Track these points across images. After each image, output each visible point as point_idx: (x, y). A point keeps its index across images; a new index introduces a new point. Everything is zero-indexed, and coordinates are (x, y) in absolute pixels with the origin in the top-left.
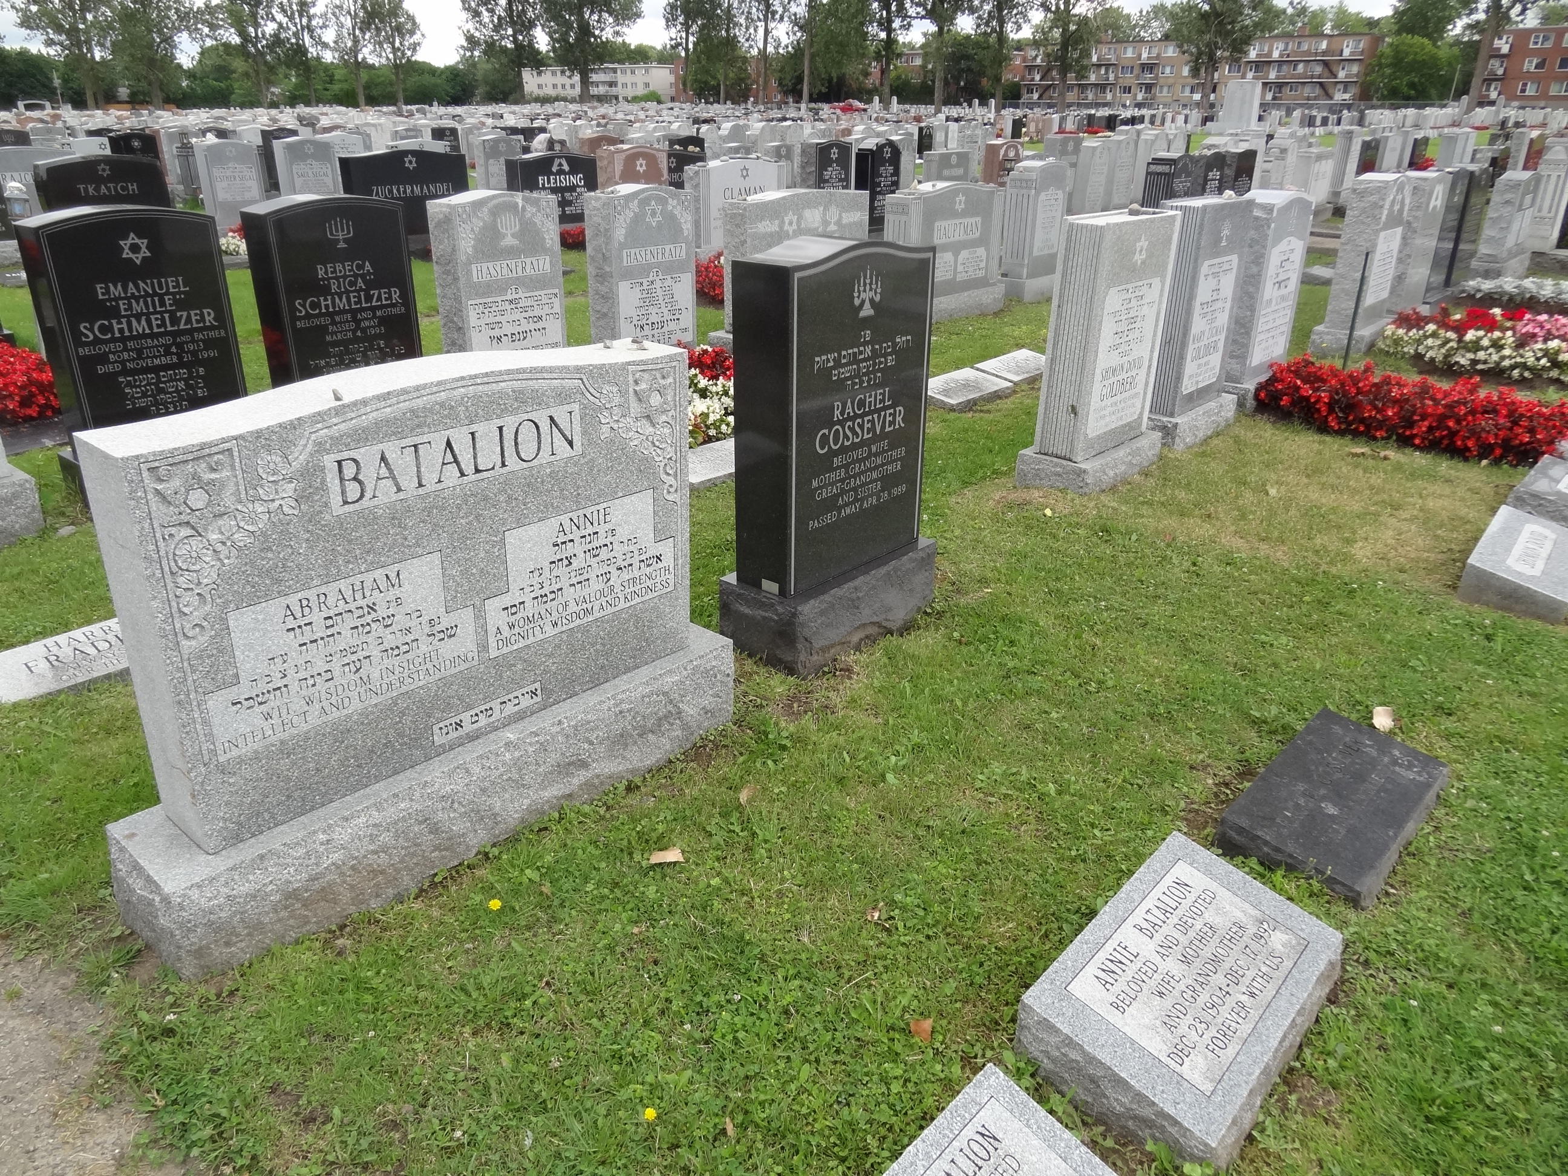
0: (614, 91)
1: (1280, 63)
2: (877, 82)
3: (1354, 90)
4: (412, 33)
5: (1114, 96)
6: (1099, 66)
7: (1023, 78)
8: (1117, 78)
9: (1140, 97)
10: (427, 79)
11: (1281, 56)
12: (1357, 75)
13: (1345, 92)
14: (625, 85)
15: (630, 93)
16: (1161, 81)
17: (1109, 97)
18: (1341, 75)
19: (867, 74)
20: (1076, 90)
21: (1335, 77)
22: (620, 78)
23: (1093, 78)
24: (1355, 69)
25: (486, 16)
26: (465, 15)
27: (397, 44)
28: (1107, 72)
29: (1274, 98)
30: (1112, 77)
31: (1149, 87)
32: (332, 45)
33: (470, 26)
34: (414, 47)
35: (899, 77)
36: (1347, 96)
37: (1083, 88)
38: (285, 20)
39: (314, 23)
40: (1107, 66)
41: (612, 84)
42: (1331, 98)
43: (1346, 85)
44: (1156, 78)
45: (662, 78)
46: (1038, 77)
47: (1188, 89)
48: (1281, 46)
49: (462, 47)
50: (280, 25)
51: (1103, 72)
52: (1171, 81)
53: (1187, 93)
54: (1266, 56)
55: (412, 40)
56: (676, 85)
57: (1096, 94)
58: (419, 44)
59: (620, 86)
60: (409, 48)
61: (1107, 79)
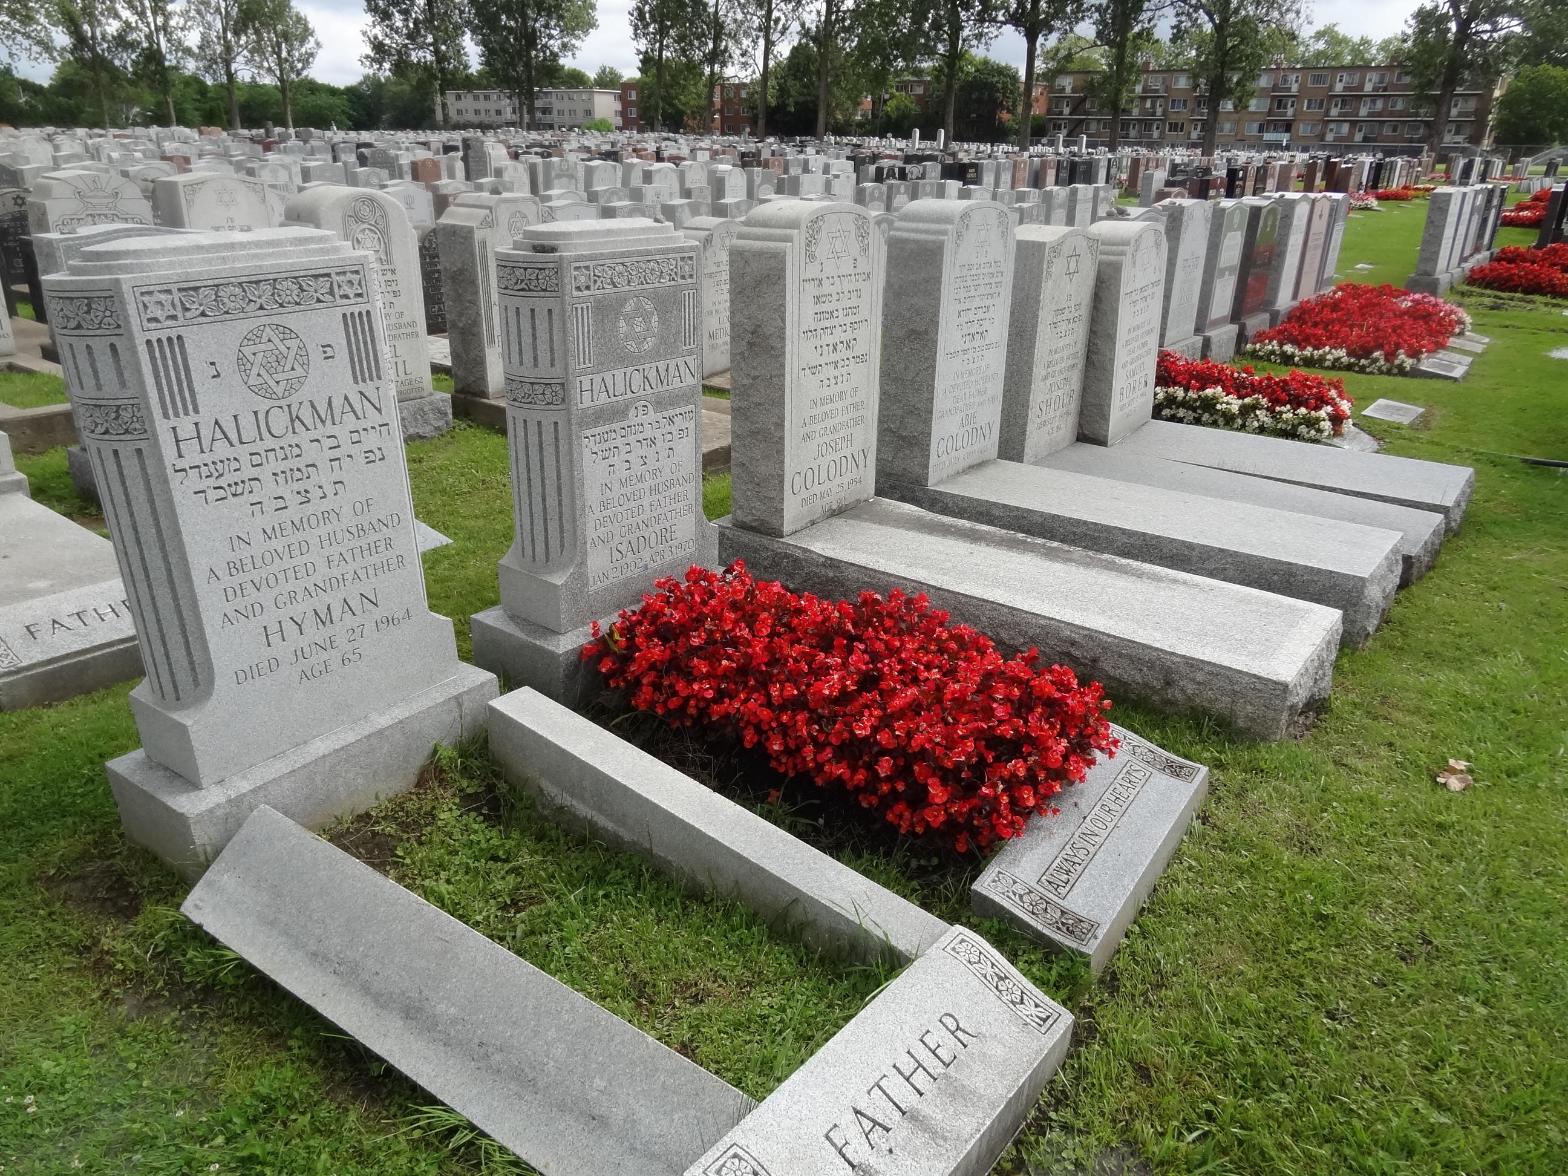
0: (547, 118)
1: (1373, 98)
2: (869, 113)
3: (1470, 131)
4: (303, 41)
5: (1162, 135)
6: (1143, 99)
7: (1050, 111)
8: (1165, 113)
9: (1194, 135)
10: (323, 100)
11: (1375, 89)
12: (1475, 114)
13: (1457, 133)
14: (561, 113)
15: (566, 119)
17: (1156, 134)
21: (1446, 114)
22: (556, 105)
23: (1136, 113)
24: (1471, 106)
25: (398, 20)
26: (369, 18)
27: (284, 54)
28: (1153, 106)
29: (1365, 140)
30: (1159, 111)
31: (1206, 125)
32: (196, 51)
33: (378, 31)
34: (307, 59)
35: (898, 109)
36: (1459, 138)
37: (1125, 125)
38: (133, 19)
39: (172, 23)
40: (1154, 99)
41: (547, 111)
43: (1459, 125)
45: (606, 105)
46: (1067, 111)
47: (1256, 126)
48: (1375, 78)
49: (367, 57)
50: (127, 23)
51: (1148, 104)
52: (1233, 117)
53: (1255, 132)
54: (1355, 89)
55: (303, 50)
56: (623, 114)
57: (1140, 131)
58: (312, 55)
59: (555, 112)
60: (299, 61)
61: (1154, 114)
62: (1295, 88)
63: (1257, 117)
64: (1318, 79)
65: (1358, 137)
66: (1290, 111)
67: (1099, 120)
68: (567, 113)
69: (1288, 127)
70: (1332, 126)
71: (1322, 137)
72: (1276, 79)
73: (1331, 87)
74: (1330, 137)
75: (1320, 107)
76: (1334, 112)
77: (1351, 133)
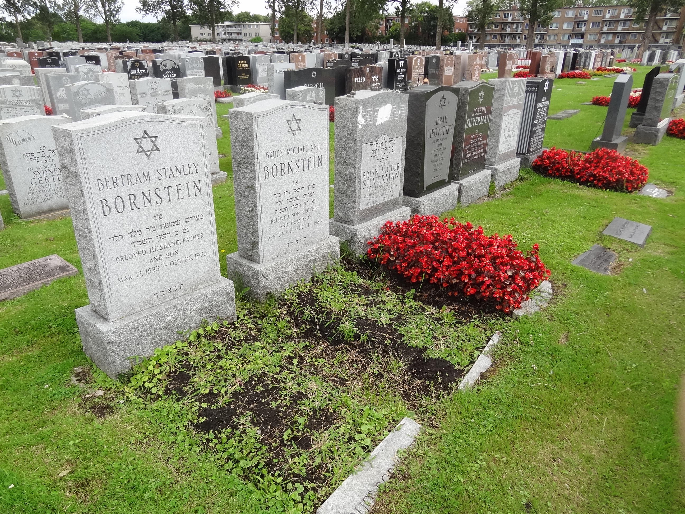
0: (240, 37)
1: (625, 21)
2: (383, 32)
3: (673, 37)
4: (116, 2)
6: (512, 23)
7: (467, 30)
8: (523, 29)
9: (537, 41)
11: (626, 17)
12: (676, 28)
13: (666, 38)
14: (246, 34)
15: (248, 37)
16: (550, 32)
17: (518, 41)
18: (665, 28)
19: (377, 28)
20: (498, 37)
21: (661, 29)
22: (243, 30)
23: (508, 30)
24: (674, 24)
28: (517, 27)
29: (620, 42)
30: (520, 30)
31: (542, 36)
35: (396, 30)
36: (668, 41)
37: (503, 36)
40: (518, 23)
41: (239, 33)
42: (658, 42)
43: (668, 34)
44: (547, 30)
45: (265, 30)
47: (567, 36)
48: (626, 11)
51: (515, 26)
52: (556, 32)
54: (616, 17)
55: (116, 6)
56: (273, 34)
57: (510, 39)
58: (120, 8)
59: (243, 34)
60: (114, 10)
61: (517, 31)
62: (586, 17)
63: (567, 31)
64: (598, 12)
65: (617, 41)
66: (583, 29)
67: (491, 34)
68: (248, 34)
69: (582, 36)
70: (604, 35)
71: (599, 41)
72: (577, 12)
73: (604, 16)
74: (603, 41)
75: (598, 27)
76: (605, 29)
77: (613, 40)
